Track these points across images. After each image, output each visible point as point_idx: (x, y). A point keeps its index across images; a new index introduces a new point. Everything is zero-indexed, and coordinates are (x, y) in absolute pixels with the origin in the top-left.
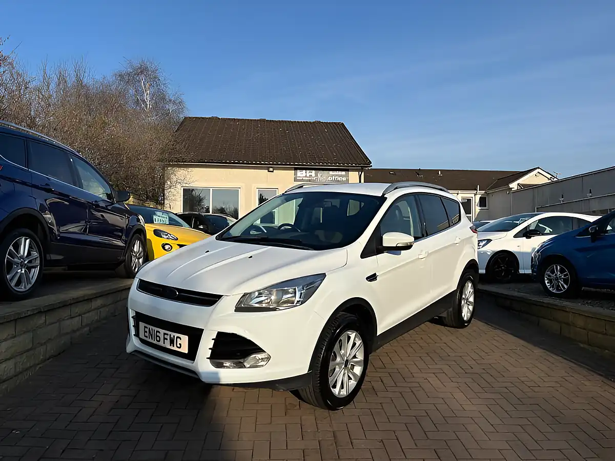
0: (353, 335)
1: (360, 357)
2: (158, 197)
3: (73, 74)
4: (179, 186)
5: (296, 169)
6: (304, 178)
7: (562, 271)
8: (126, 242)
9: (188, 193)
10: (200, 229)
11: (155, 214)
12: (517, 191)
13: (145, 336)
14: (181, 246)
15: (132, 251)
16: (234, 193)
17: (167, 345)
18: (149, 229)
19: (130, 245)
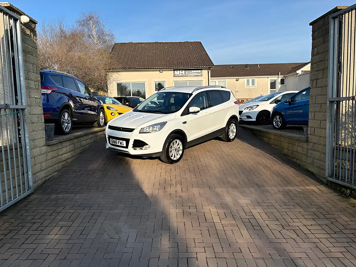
0: (178, 141)
1: (181, 148)
2: (104, 88)
3: (58, 27)
4: (114, 82)
5: (174, 70)
6: (179, 75)
7: (279, 118)
8: (97, 113)
9: (119, 85)
10: (127, 105)
11: (106, 99)
12: (300, 75)
13: (112, 143)
14: (120, 114)
15: (100, 116)
16: (143, 84)
17: (119, 144)
18: (105, 106)
19: (99, 114)
